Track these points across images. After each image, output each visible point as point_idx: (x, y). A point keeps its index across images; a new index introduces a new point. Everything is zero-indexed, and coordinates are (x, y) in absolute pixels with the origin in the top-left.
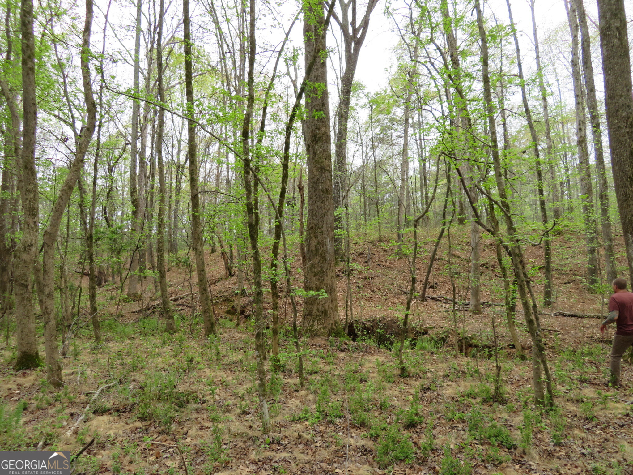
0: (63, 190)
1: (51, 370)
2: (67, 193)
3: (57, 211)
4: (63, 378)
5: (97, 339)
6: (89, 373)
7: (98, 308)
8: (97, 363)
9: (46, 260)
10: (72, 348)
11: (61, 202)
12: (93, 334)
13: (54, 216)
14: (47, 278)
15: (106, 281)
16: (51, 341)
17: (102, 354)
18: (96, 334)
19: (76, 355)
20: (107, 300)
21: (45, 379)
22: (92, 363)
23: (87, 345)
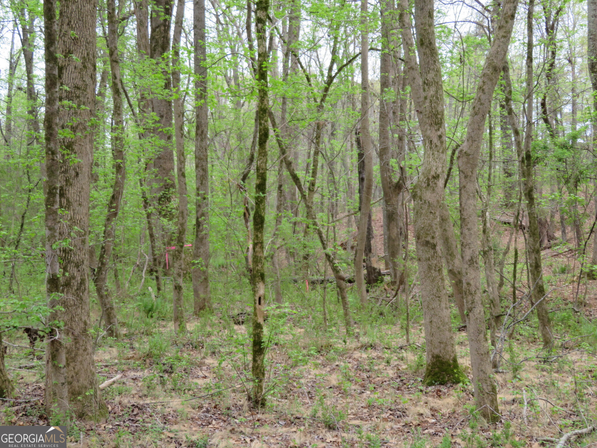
0: (484, 75)
1: (481, 391)
2: (491, 80)
3: (476, 114)
4: (500, 408)
5: (547, 343)
6: (541, 403)
7: (548, 288)
8: (552, 388)
9: (464, 201)
10: (507, 356)
11: (483, 97)
12: (538, 334)
13: (473, 122)
14: (466, 232)
15: (551, 238)
16: (478, 341)
17: (557, 372)
18: (544, 335)
19: (516, 370)
20: (554, 273)
21: (471, 404)
22: (544, 387)
23: (532, 353)
